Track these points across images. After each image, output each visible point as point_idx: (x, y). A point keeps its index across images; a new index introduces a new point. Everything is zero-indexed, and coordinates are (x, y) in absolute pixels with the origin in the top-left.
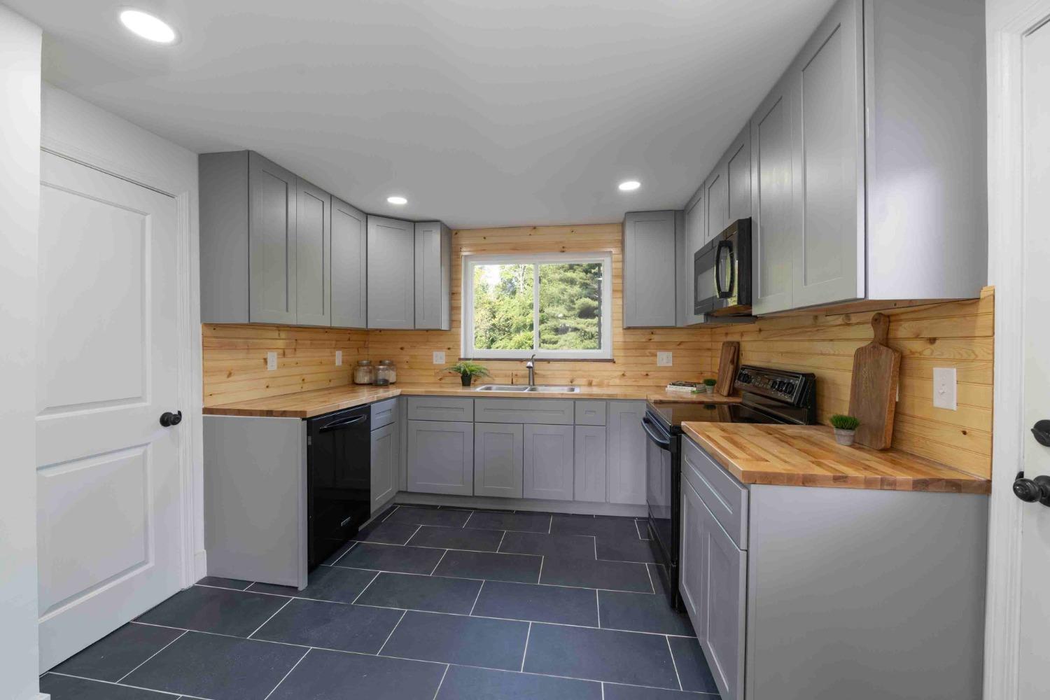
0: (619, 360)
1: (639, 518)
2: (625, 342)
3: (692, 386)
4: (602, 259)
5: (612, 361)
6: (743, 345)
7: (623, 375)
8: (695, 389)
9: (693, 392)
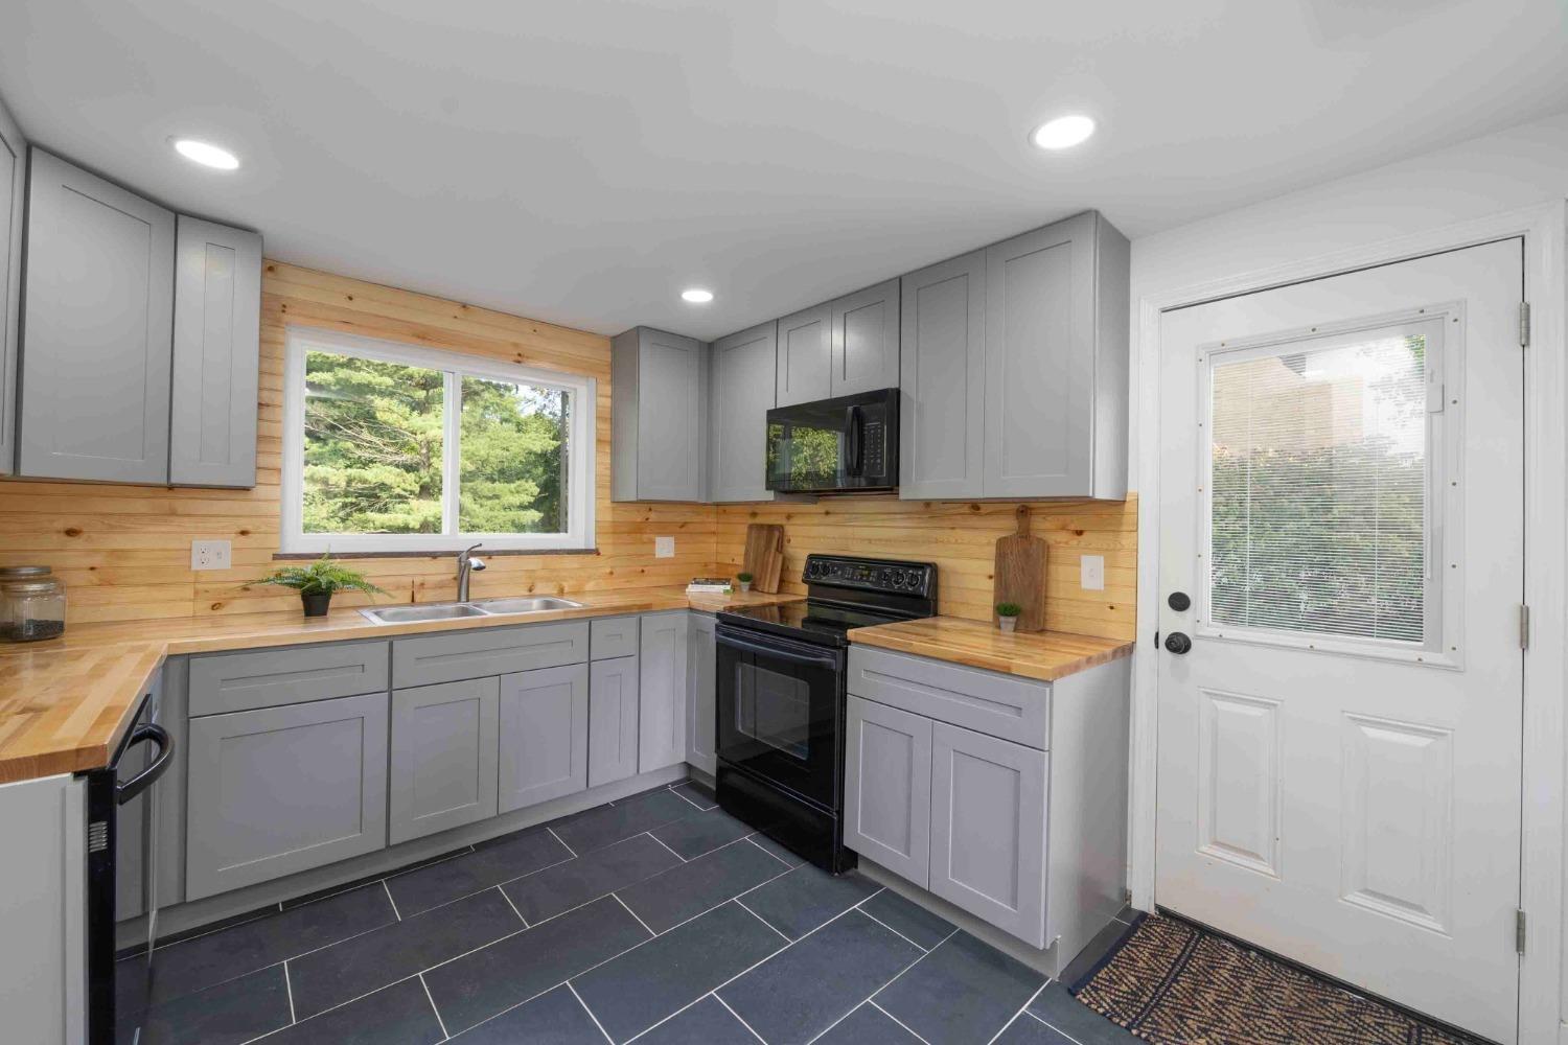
0: (605, 550)
1: (673, 784)
2: (614, 522)
3: (724, 584)
4: (572, 386)
5: (596, 552)
6: (787, 528)
7: (611, 573)
8: (728, 587)
9: (726, 592)
